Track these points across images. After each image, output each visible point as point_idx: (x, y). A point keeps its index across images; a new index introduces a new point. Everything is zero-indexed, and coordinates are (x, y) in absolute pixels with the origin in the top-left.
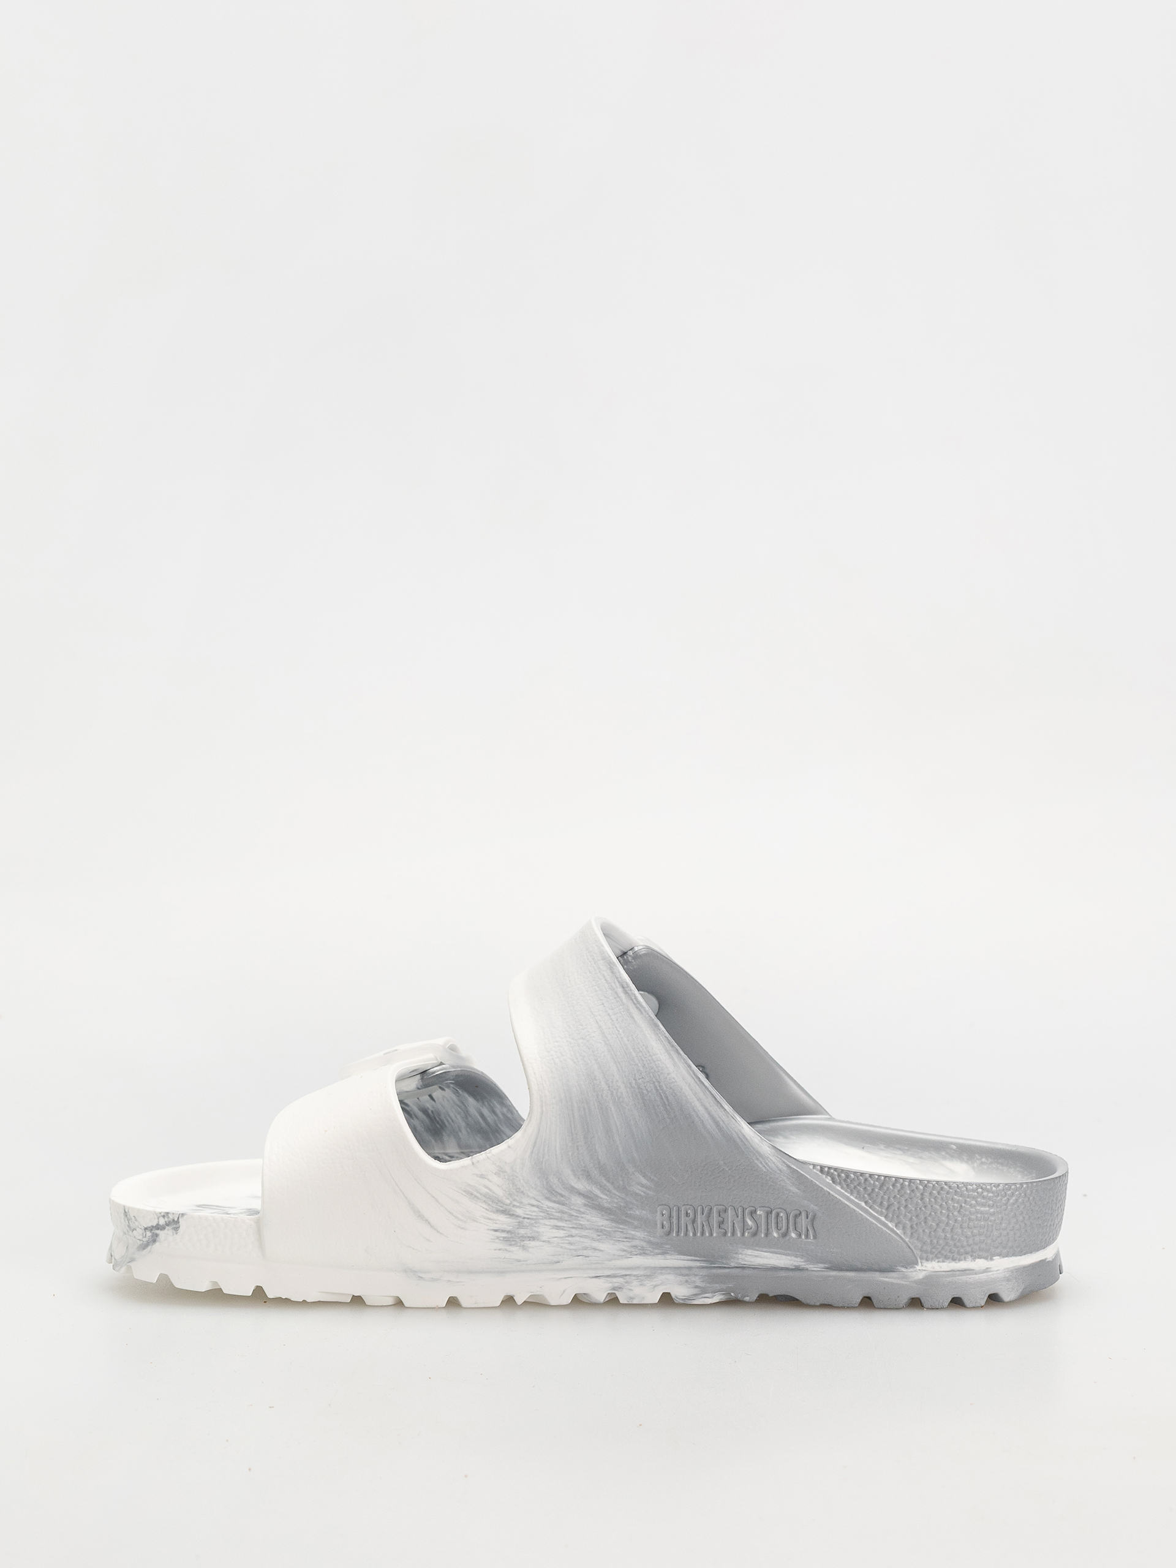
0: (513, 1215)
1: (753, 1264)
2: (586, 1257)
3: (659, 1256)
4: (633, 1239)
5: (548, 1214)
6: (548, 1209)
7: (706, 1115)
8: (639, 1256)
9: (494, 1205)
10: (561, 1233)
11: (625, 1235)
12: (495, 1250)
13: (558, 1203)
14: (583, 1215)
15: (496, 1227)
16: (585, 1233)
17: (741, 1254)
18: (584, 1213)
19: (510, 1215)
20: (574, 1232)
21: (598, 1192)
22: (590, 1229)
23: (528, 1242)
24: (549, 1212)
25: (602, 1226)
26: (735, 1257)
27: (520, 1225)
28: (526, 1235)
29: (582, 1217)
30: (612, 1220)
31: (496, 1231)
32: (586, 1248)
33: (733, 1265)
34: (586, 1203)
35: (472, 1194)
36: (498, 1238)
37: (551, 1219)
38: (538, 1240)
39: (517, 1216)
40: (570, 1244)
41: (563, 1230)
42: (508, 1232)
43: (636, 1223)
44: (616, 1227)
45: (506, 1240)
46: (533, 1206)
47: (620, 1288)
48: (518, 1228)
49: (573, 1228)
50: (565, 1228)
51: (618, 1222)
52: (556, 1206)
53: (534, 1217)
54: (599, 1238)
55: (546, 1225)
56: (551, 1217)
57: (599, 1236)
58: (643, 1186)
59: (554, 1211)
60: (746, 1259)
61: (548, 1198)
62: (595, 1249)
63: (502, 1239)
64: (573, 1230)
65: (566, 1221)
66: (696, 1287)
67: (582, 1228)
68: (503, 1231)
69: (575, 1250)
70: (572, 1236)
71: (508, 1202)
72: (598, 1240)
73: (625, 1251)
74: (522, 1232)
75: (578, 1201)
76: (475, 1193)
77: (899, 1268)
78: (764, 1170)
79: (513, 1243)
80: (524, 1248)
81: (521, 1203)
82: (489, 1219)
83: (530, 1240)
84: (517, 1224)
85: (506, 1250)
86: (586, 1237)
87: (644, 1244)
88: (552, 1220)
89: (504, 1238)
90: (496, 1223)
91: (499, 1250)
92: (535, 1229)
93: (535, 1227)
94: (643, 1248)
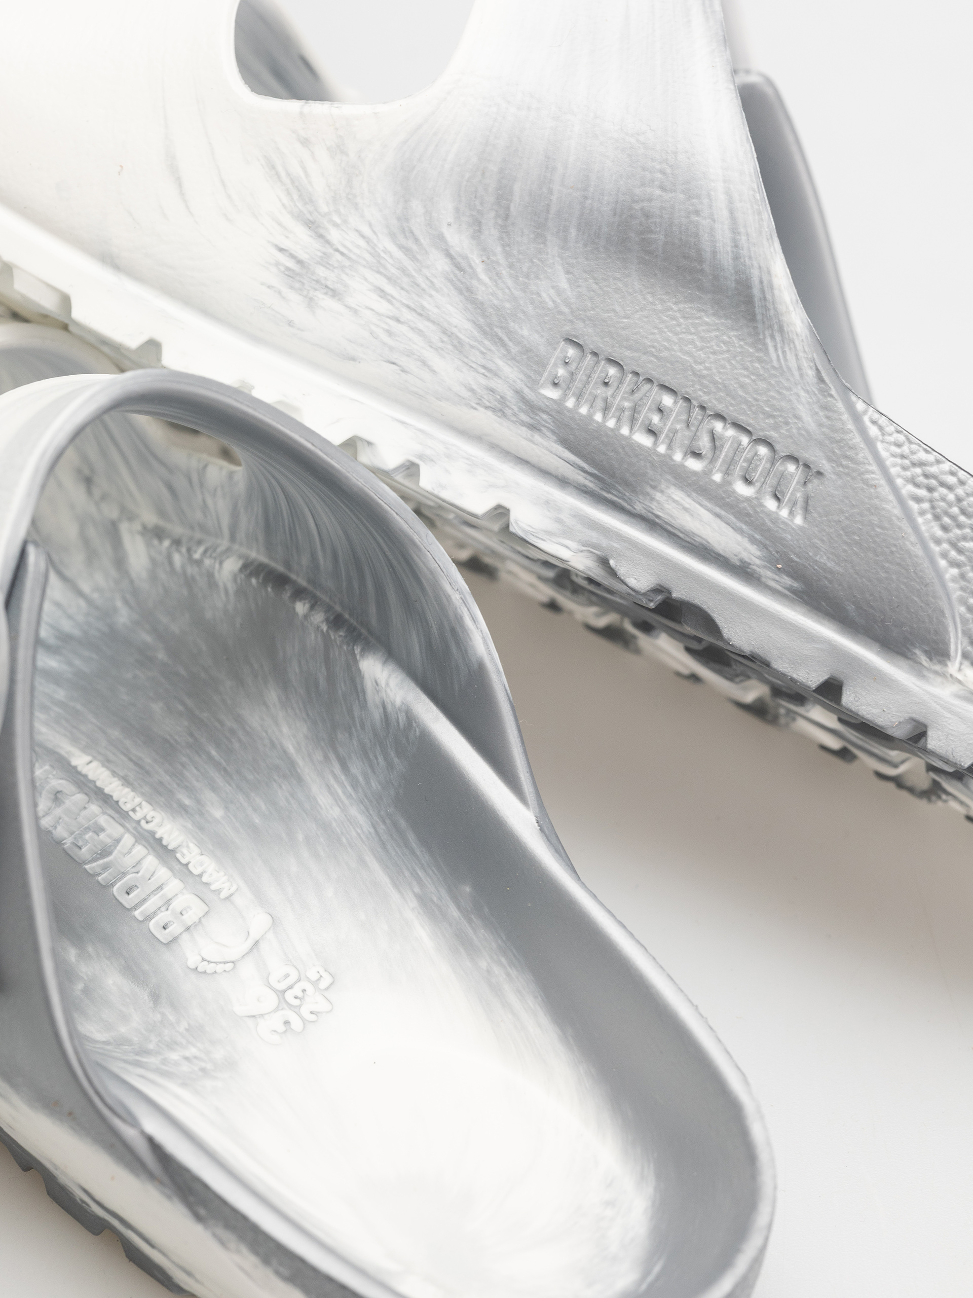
0: (321, 236)
1: (673, 522)
2: (403, 371)
3: (524, 429)
4: (496, 375)
5: (379, 262)
6: (383, 254)
7: (725, 213)
8: (489, 413)
9: (299, 205)
10: (383, 307)
11: (484, 362)
12: (262, 284)
13: (406, 250)
14: (433, 293)
15: (285, 244)
16: (422, 324)
17: (662, 492)
18: (437, 291)
19: (316, 233)
20: (407, 315)
21: (480, 269)
22: (433, 322)
23: (321, 296)
24: (383, 262)
25: (456, 327)
26: (648, 494)
27: (324, 260)
28: (323, 282)
29: (431, 296)
30: (479, 327)
31: (281, 250)
32: (409, 354)
33: (639, 508)
34: (452, 276)
35: (273, 167)
36: (277, 264)
37: (379, 272)
38: (339, 300)
39: (328, 242)
40: (389, 333)
41: (389, 302)
42: (300, 262)
43: (514, 349)
44: (476, 340)
45: (289, 274)
46: (363, 236)
47: (431, 460)
48: (319, 263)
49: (408, 307)
50: (394, 301)
51: (485, 333)
52: (398, 254)
53: (353, 257)
54: (440, 345)
55: (366, 279)
56: (382, 270)
57: (443, 342)
58: (559, 292)
59: (390, 261)
60: (667, 506)
61: (393, 236)
62: (424, 363)
63: (282, 269)
64: (405, 310)
65: (402, 289)
66: (558, 521)
67: (422, 314)
68: (292, 256)
69: (391, 349)
70: (398, 321)
71: (324, 209)
72: (436, 349)
73: (472, 390)
74: (321, 272)
75: (441, 264)
76: (280, 169)
77: (917, 652)
78: (775, 364)
79: (297, 285)
80: (311, 302)
81: (345, 222)
82: (280, 224)
83: (326, 294)
84: (320, 254)
85: (280, 293)
86: (420, 332)
87: (509, 395)
88: (378, 276)
89: (288, 269)
90: (287, 237)
91: (269, 287)
92: (344, 277)
93: (347, 274)
94: (503, 400)
